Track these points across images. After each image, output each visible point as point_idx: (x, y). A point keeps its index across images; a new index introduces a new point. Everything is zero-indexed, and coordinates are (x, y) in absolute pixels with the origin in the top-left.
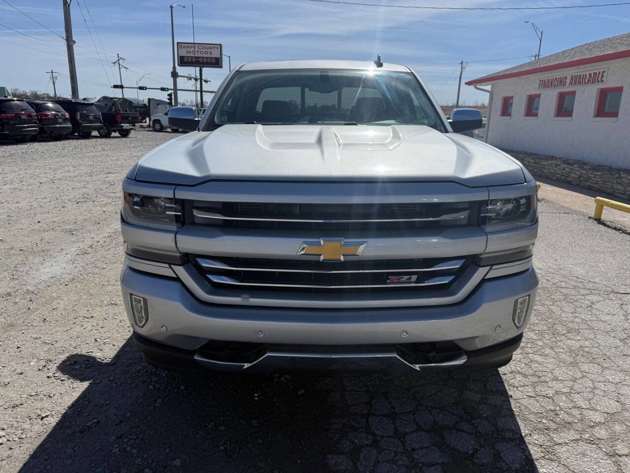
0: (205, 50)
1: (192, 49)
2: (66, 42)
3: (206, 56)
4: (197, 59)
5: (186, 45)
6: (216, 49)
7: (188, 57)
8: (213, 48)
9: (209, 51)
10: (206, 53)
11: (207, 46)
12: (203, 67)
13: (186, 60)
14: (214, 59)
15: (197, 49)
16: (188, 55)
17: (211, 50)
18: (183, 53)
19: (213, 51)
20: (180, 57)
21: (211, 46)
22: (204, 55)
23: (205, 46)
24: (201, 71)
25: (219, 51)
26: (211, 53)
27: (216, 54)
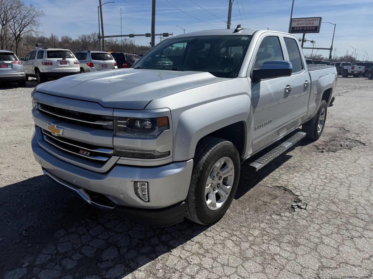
0: (310, 22)
1: (301, 22)
2: (227, 24)
3: (310, 25)
4: (303, 28)
5: (297, 20)
6: (317, 20)
7: (297, 27)
8: (315, 20)
9: (311, 22)
10: (310, 23)
11: (311, 19)
12: (306, 33)
13: (295, 29)
14: (314, 27)
15: (304, 22)
16: (298, 26)
17: (313, 22)
18: (294, 25)
19: (314, 22)
20: (292, 27)
21: (313, 19)
22: (308, 25)
23: (309, 19)
24: (304, 35)
25: (319, 23)
26: (313, 24)
27: (316, 24)
